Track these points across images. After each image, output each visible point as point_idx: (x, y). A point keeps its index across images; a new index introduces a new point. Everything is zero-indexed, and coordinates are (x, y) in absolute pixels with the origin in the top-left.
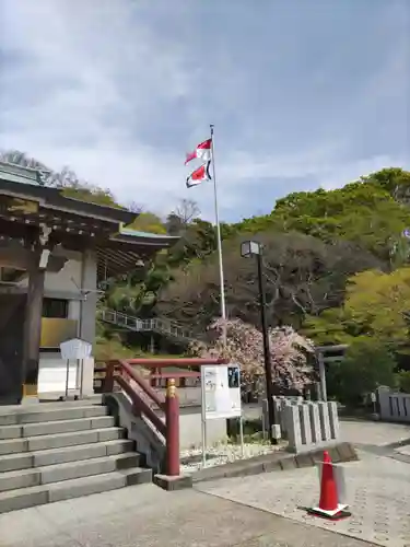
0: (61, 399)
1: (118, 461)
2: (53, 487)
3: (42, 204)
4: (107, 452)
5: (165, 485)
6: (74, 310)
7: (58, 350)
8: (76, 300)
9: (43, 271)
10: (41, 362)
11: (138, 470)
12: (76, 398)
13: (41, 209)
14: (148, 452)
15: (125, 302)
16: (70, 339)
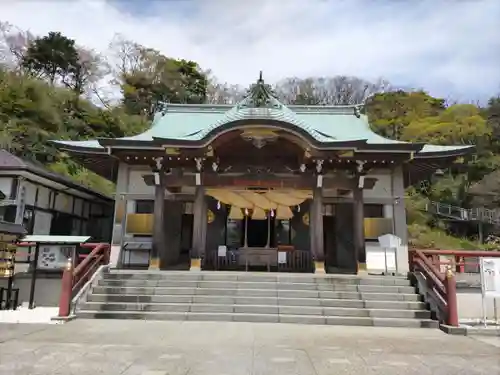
0: (383, 274)
1: (416, 313)
2: (376, 319)
3: (356, 151)
4: (409, 307)
5: (446, 331)
6: (388, 212)
7: (377, 240)
8: (389, 204)
9: (361, 189)
10: (367, 248)
11: (429, 320)
12: (393, 274)
13: (355, 154)
14: (437, 311)
15: (447, 192)
16: (384, 234)
